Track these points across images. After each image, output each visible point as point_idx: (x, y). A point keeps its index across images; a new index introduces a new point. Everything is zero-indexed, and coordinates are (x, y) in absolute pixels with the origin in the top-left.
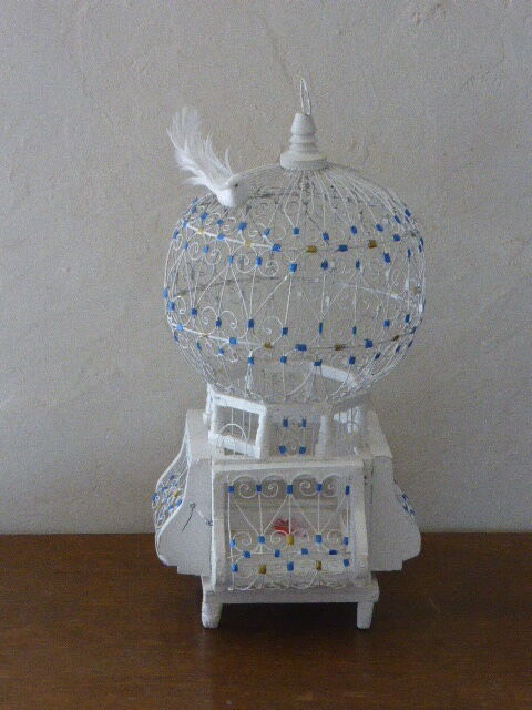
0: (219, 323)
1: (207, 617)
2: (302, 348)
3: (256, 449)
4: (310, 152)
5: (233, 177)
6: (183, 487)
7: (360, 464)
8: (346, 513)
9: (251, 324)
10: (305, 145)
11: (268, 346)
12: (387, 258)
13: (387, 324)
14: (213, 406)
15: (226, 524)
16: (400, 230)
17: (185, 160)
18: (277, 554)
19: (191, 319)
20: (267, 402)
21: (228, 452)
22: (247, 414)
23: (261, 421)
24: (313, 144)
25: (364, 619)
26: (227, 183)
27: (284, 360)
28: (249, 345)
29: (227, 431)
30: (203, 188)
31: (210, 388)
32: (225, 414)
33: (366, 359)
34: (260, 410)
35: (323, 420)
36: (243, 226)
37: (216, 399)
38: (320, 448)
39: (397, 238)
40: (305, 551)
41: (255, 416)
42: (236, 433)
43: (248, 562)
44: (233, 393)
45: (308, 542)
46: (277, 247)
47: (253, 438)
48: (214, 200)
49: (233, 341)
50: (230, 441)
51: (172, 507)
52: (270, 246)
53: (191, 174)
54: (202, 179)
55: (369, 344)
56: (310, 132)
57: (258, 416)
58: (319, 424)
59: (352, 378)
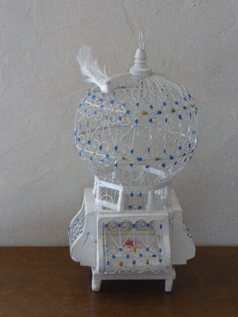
0: (101, 148)
1: (95, 286)
2: (140, 159)
3: (118, 207)
4: (144, 67)
5: (108, 79)
6: (83, 225)
7: (167, 214)
8: (160, 237)
9: (116, 148)
10: (141, 64)
11: (123, 158)
12: (180, 117)
13: (180, 148)
14: (97, 186)
15: (104, 242)
16: (186, 104)
17: (85, 71)
18: (128, 257)
19: (87, 145)
20: (124, 185)
21: (104, 208)
22: (114, 190)
23: (120, 194)
24: (145, 63)
25: (168, 287)
26: (105, 82)
27: (131, 165)
28: (115, 158)
29: (104, 199)
30: (93, 84)
31: (96, 178)
32: (103, 190)
33: (170, 165)
34: (120, 188)
35: (150, 193)
36: (112, 102)
37: (99, 183)
38: (148, 207)
39: (185, 108)
40: (141, 255)
41: (118, 192)
42: (109, 199)
43: (114, 260)
44: (107, 181)
45: (142, 251)
46: (128, 112)
47: (116, 202)
48: (98, 90)
49: (107, 156)
50: (105, 203)
51: (77, 234)
52: (125, 112)
53: (87, 77)
54: (93, 80)
55: (172, 158)
56: (144, 58)
57: (119, 191)
58: (148, 195)
59: (163, 174)
